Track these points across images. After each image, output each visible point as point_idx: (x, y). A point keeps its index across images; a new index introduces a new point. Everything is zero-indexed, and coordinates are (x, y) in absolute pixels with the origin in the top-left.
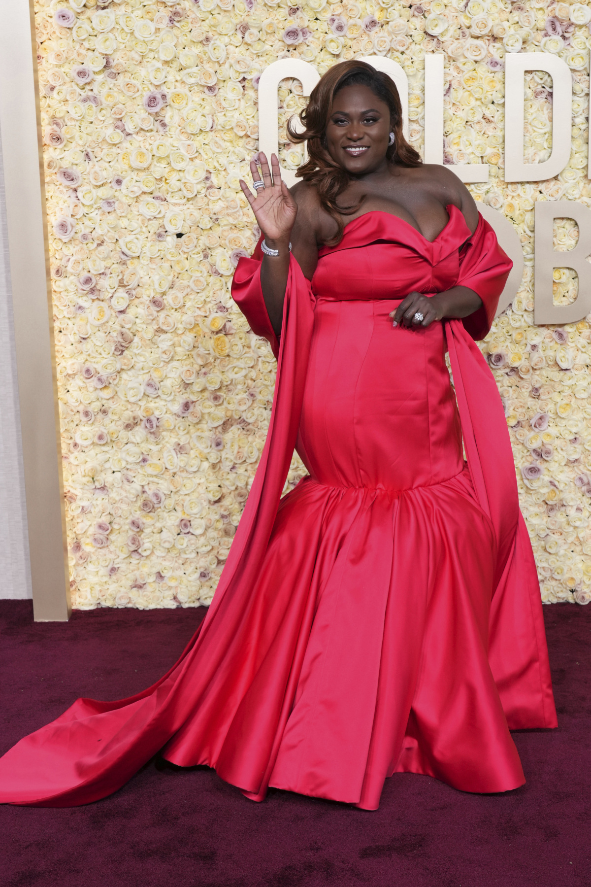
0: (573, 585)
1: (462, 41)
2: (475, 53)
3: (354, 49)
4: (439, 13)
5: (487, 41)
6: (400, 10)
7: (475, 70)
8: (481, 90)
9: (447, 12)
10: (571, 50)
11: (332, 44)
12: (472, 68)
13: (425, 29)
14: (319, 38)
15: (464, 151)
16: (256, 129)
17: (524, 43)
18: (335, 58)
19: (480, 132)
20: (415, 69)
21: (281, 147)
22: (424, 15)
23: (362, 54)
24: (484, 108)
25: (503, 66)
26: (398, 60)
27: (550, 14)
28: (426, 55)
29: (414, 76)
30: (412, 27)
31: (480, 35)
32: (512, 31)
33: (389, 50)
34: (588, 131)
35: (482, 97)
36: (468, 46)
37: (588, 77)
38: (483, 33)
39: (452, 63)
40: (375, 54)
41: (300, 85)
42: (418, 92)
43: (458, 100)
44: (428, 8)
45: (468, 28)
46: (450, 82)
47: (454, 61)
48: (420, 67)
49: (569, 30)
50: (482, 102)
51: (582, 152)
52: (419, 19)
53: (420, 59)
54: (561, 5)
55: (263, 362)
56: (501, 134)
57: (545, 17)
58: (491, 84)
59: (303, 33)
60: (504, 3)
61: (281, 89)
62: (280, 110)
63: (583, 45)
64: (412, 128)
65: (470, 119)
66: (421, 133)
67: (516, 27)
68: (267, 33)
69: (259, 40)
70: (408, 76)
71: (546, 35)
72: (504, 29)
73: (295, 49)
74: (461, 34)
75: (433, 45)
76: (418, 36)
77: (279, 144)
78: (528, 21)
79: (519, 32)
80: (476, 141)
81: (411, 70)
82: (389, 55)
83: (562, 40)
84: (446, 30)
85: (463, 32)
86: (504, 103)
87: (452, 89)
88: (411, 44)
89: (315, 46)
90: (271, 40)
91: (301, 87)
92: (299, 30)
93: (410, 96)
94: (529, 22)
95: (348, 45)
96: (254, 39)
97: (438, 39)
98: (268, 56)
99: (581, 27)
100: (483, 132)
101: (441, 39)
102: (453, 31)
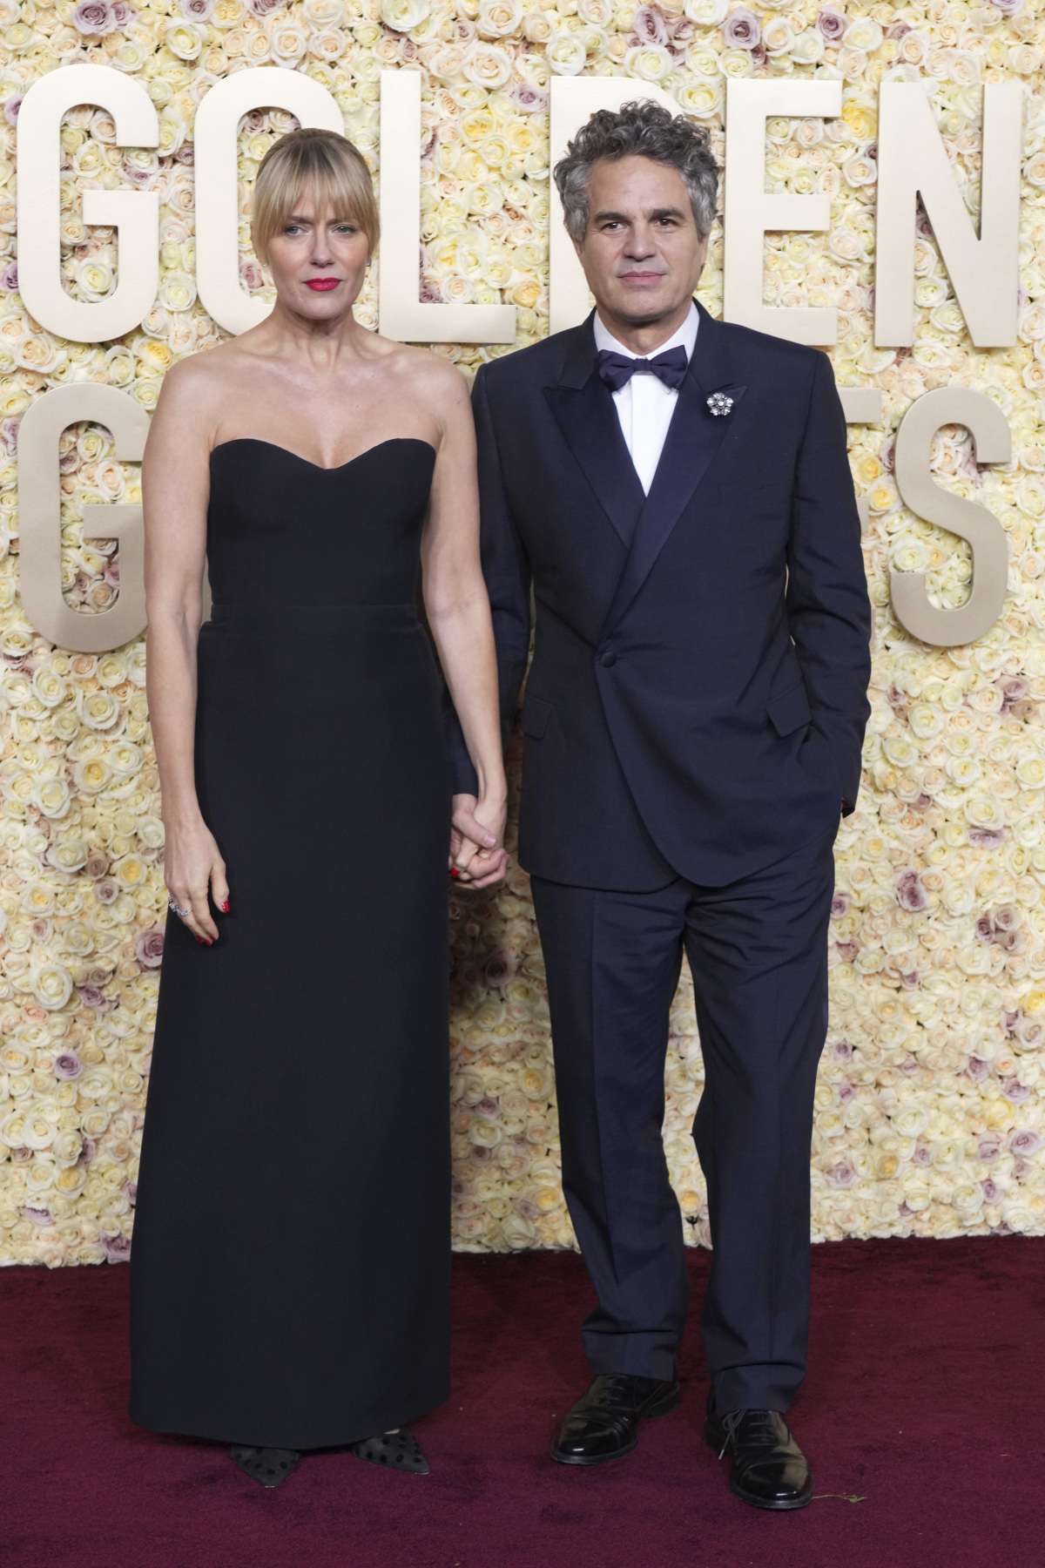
0: (695, 1209)
1: (459, 45)
2: (487, 73)
3: (228, 51)
5: (512, 48)
7: (486, 107)
8: (499, 150)
10: (687, 75)
11: (181, 38)
12: (481, 103)
14: (151, 25)
15: (462, 276)
16: (12, 212)
17: (589, 56)
18: (187, 69)
19: (499, 237)
20: (358, 100)
21: (66, 252)
23: (246, 63)
24: (505, 187)
25: (546, 102)
26: (323, 80)
28: (383, 72)
29: (358, 113)
30: (354, 11)
31: (497, 36)
32: (564, 31)
33: (304, 57)
34: (723, 245)
35: (502, 163)
36: (472, 56)
37: (722, 134)
38: (504, 31)
39: (439, 91)
40: (273, 63)
41: (109, 121)
43: (452, 167)
45: (473, 19)
46: (434, 129)
47: (442, 86)
48: (370, 95)
49: (682, 35)
50: (502, 176)
51: (711, 287)
53: (370, 79)
55: (22, 719)
56: (541, 243)
57: (634, 6)
58: (521, 138)
59: (118, 12)
61: (68, 130)
62: (65, 172)
63: (710, 66)
65: (476, 209)
67: (573, 23)
68: (39, 9)
69: (21, 21)
70: (344, 113)
71: (635, 42)
72: (548, 26)
73: (99, 46)
74: (458, 32)
75: (397, 50)
76: (366, 30)
77: (63, 246)
78: (596, 11)
79: (578, 33)
80: (488, 255)
81: (351, 100)
82: (304, 68)
83: (669, 55)
84: (427, 21)
85: (461, 28)
87: (437, 146)
88: (350, 46)
89: (143, 41)
90: (46, 23)
91: (112, 125)
92: (109, 5)
94: (600, 15)
95: (216, 43)
96: (8, 20)
97: (409, 40)
98: (38, 57)
99: (707, 29)
100: (503, 238)
101: (416, 39)
102: (439, 23)
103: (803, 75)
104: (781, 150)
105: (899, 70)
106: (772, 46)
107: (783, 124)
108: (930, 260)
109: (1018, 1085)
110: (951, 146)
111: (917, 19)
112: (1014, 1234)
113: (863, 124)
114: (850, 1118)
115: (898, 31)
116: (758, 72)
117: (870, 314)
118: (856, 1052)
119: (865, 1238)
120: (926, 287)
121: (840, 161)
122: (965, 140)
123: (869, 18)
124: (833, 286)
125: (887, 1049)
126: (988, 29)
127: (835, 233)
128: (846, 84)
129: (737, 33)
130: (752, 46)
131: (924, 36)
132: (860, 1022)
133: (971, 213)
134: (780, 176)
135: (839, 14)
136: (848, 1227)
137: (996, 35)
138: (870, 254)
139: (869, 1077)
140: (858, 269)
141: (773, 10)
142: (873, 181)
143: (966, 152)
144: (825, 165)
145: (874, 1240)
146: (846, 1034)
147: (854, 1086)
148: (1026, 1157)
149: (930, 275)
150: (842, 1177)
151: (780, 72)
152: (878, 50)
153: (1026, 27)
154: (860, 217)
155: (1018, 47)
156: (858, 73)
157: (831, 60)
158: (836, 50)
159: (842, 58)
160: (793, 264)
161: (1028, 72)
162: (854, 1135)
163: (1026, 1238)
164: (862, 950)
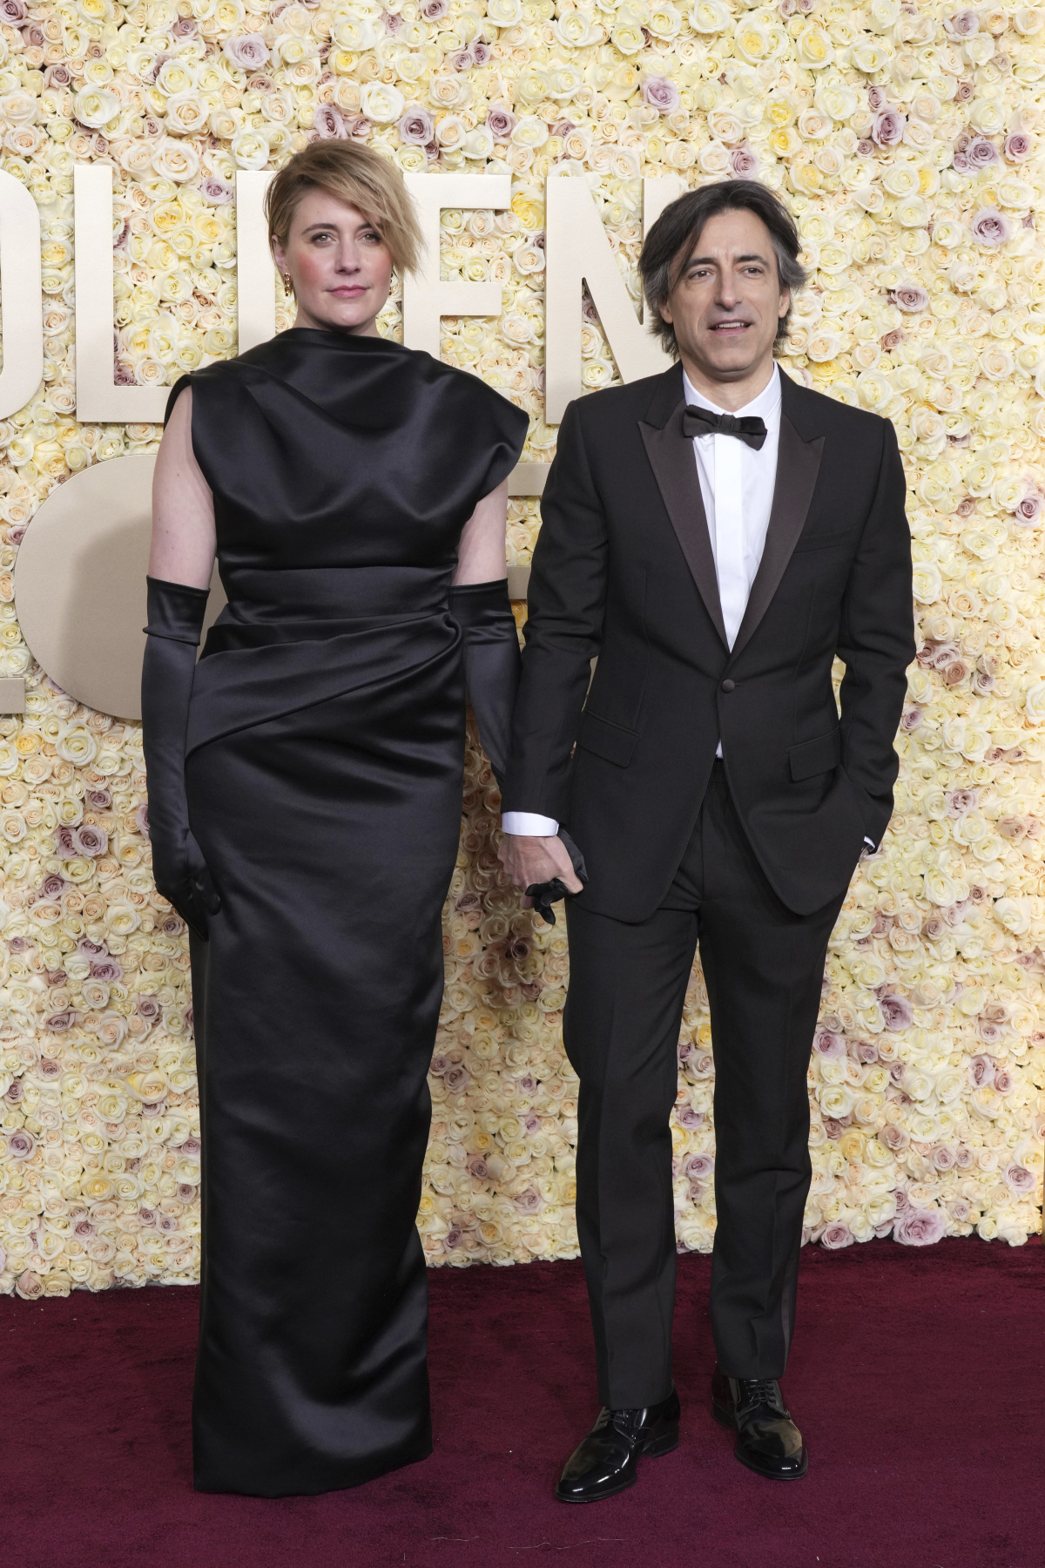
1: (149, 141)
2: (175, 168)
4: (101, 84)
5: (199, 143)
6: (22, 74)
7: (176, 199)
8: (188, 240)
9: (117, 82)
12: (171, 195)
13: (72, 114)
15: (156, 359)
17: (272, 151)
19: (189, 322)
20: (54, 192)
22: (70, 86)
24: (195, 276)
25: (232, 195)
26: (19, 173)
27: (323, 98)
28: (76, 166)
29: (53, 205)
30: (48, 108)
31: (185, 133)
32: (248, 128)
34: (403, 330)
35: (192, 253)
36: (161, 152)
38: (191, 128)
39: (130, 184)
42: (60, 238)
43: (144, 257)
44: (80, 73)
45: (162, 116)
46: (126, 220)
47: (133, 180)
48: (64, 188)
49: (360, 132)
50: (191, 264)
52: (61, 94)
53: (64, 173)
54: (345, 83)
56: (230, 328)
57: (314, 104)
58: (209, 229)
60: (232, 71)
64: (49, 309)
65: (167, 296)
66: (67, 320)
67: (257, 120)
70: (38, 205)
72: (233, 123)
74: (147, 129)
75: (90, 146)
76: (60, 126)
78: (279, 109)
79: (262, 130)
80: (180, 340)
81: (46, 193)
84: (117, 118)
85: (150, 125)
86: (236, 266)
87: (129, 236)
88: (44, 142)
93: (44, 246)
94: (282, 112)
97: (100, 136)
99: (383, 126)
100: (193, 324)
101: (107, 136)
102: (130, 120)
103: (474, 169)
104: (455, 240)
105: (564, 165)
106: (445, 142)
107: (456, 215)
108: (596, 343)
109: (692, 1113)
110: (614, 236)
111: (580, 118)
112: (691, 1252)
113: (531, 216)
114: (535, 1147)
115: (562, 129)
116: (432, 167)
117: (541, 394)
118: (540, 1085)
119: (552, 1260)
120: (593, 368)
121: (511, 250)
122: (626, 230)
123: (535, 116)
124: (506, 368)
125: (569, 1082)
126: (646, 127)
127: (507, 318)
128: (514, 178)
129: (412, 130)
130: (426, 142)
131: (586, 132)
132: (543, 1056)
133: (633, 298)
134: (454, 265)
135: (508, 113)
136: (536, 1250)
137: (654, 132)
138: (539, 337)
139: (553, 1110)
140: (529, 352)
141: (446, 108)
142: (542, 269)
143: (628, 242)
144: (497, 254)
145: (560, 1261)
146: (530, 1069)
147: (539, 1117)
148: (700, 1180)
149: (596, 357)
150: (530, 1203)
151: (453, 167)
152: (544, 146)
153: (682, 125)
154: (530, 303)
155: (675, 144)
156: (527, 168)
157: (501, 155)
158: (505, 147)
159: (510, 154)
160: (468, 347)
161: (684, 167)
162: (540, 1163)
163: (702, 1255)
164: (545, 990)
